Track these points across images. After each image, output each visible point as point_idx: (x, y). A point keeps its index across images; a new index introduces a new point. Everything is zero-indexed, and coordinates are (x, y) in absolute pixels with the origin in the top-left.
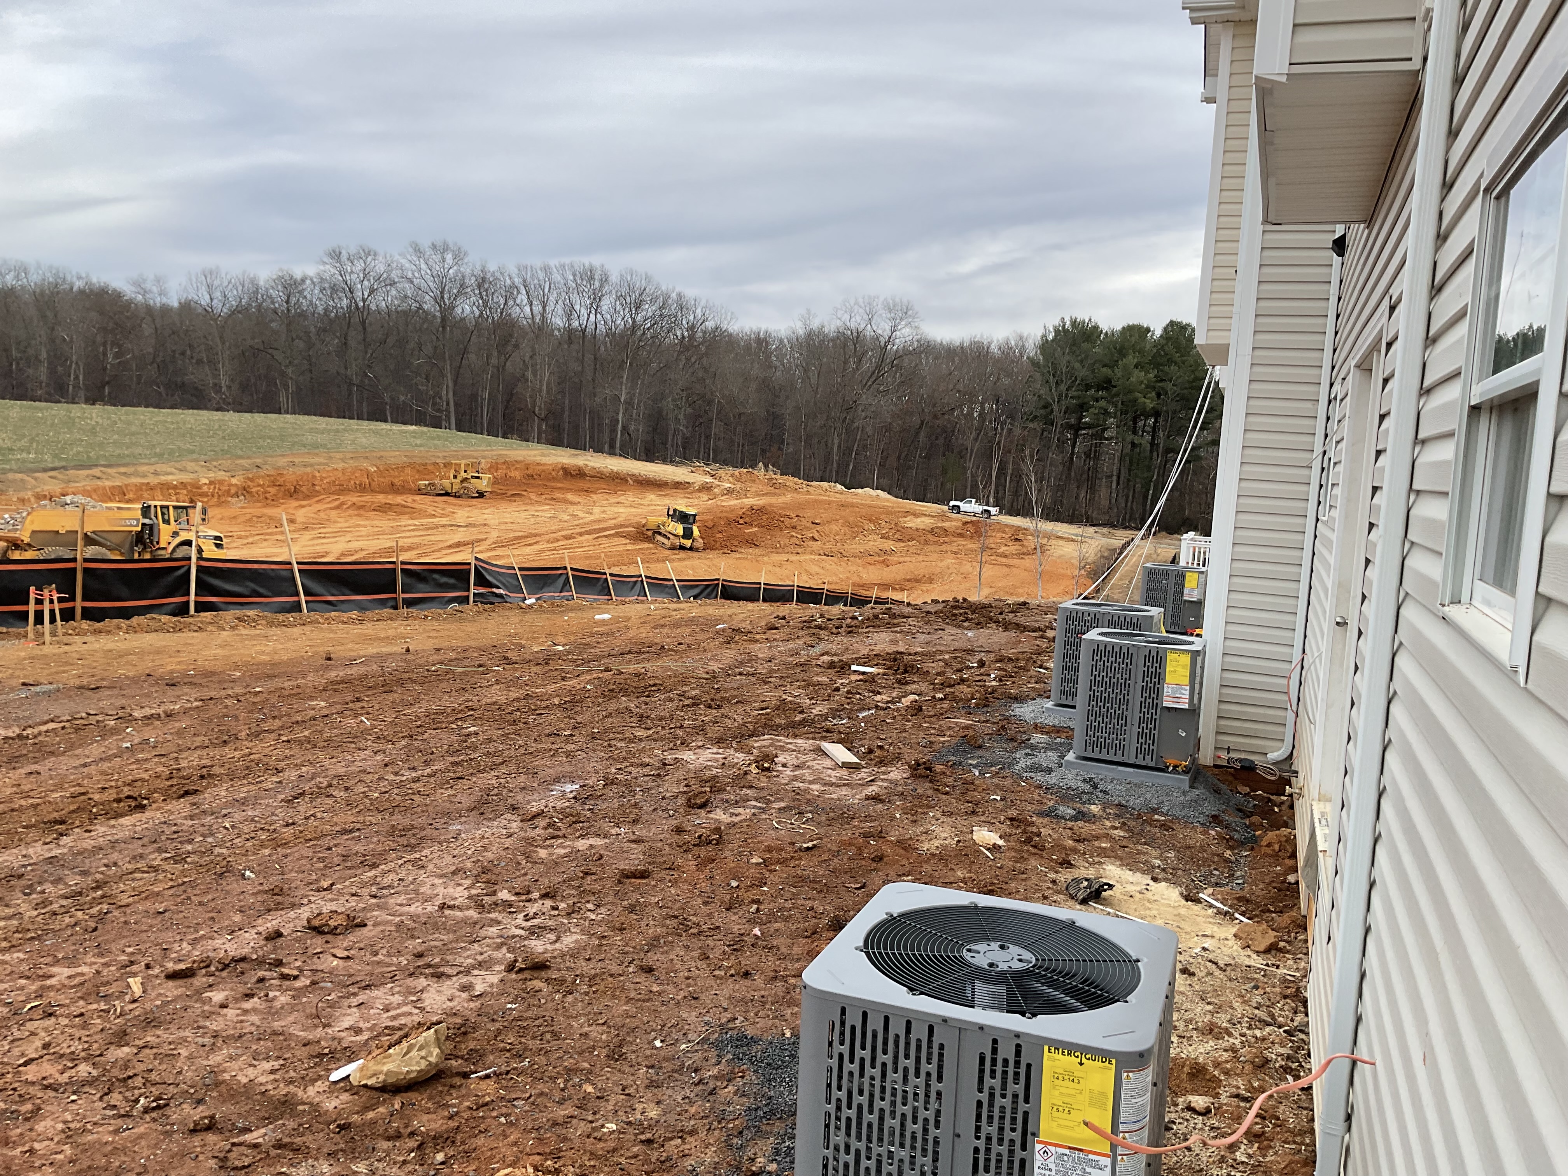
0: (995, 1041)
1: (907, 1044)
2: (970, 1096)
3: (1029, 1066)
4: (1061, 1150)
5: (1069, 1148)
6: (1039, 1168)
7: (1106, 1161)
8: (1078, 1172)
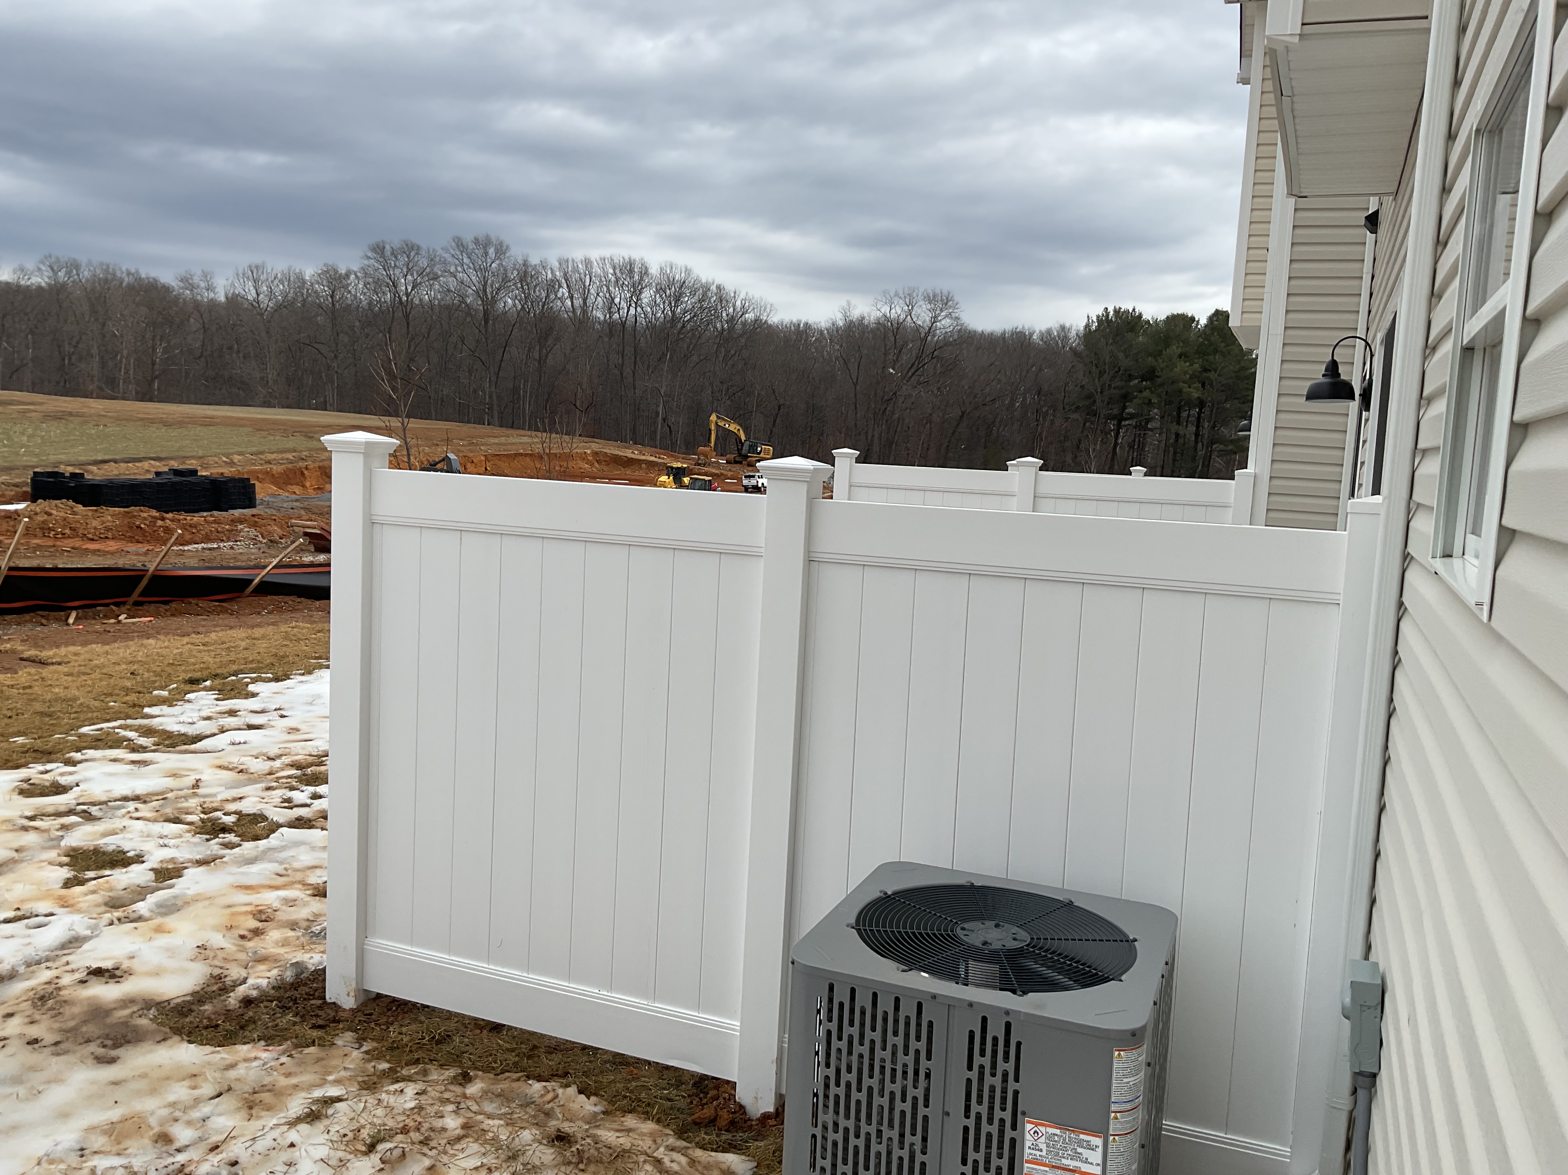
0: (984, 1020)
1: (896, 1021)
2: (959, 1074)
3: (1019, 1044)
4: (1051, 1131)
5: (1060, 1128)
6: (1029, 1148)
7: (1097, 1141)
8: (1069, 1152)
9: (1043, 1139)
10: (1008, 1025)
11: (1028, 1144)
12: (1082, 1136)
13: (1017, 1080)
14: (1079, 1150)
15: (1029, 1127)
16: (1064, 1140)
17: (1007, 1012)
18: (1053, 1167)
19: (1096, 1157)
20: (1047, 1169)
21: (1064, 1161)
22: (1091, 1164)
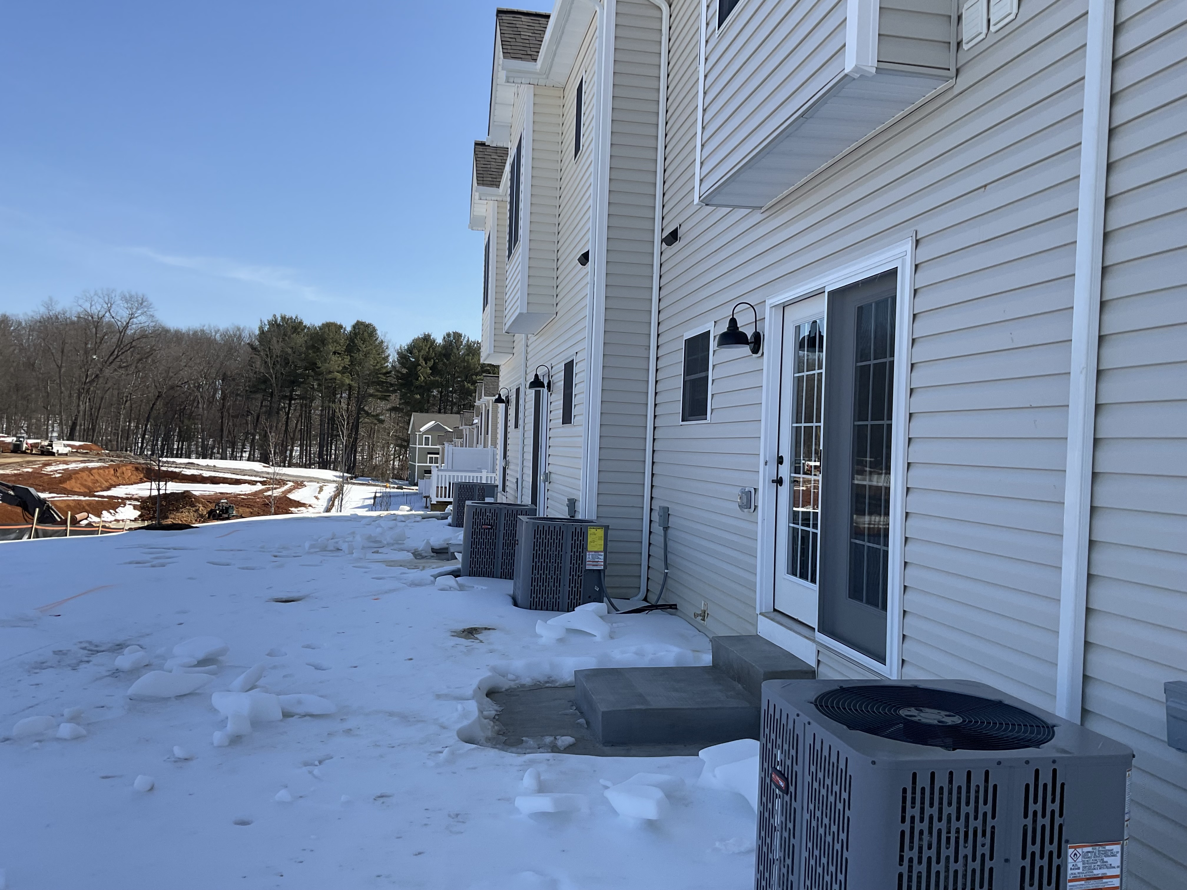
0: (1037, 772)
2: (1017, 824)
3: (1063, 785)
4: (1086, 849)
5: (1092, 846)
6: (1071, 869)
7: (1117, 848)
8: (1099, 863)
9: (1080, 859)
10: (1055, 771)
11: (1070, 866)
12: (1108, 847)
13: (1061, 815)
14: (1105, 859)
15: (1070, 851)
16: (1095, 854)
17: (1054, 762)
18: (1088, 879)
19: (1115, 861)
20: (1083, 882)
21: (1095, 872)
22: (1114, 867)
